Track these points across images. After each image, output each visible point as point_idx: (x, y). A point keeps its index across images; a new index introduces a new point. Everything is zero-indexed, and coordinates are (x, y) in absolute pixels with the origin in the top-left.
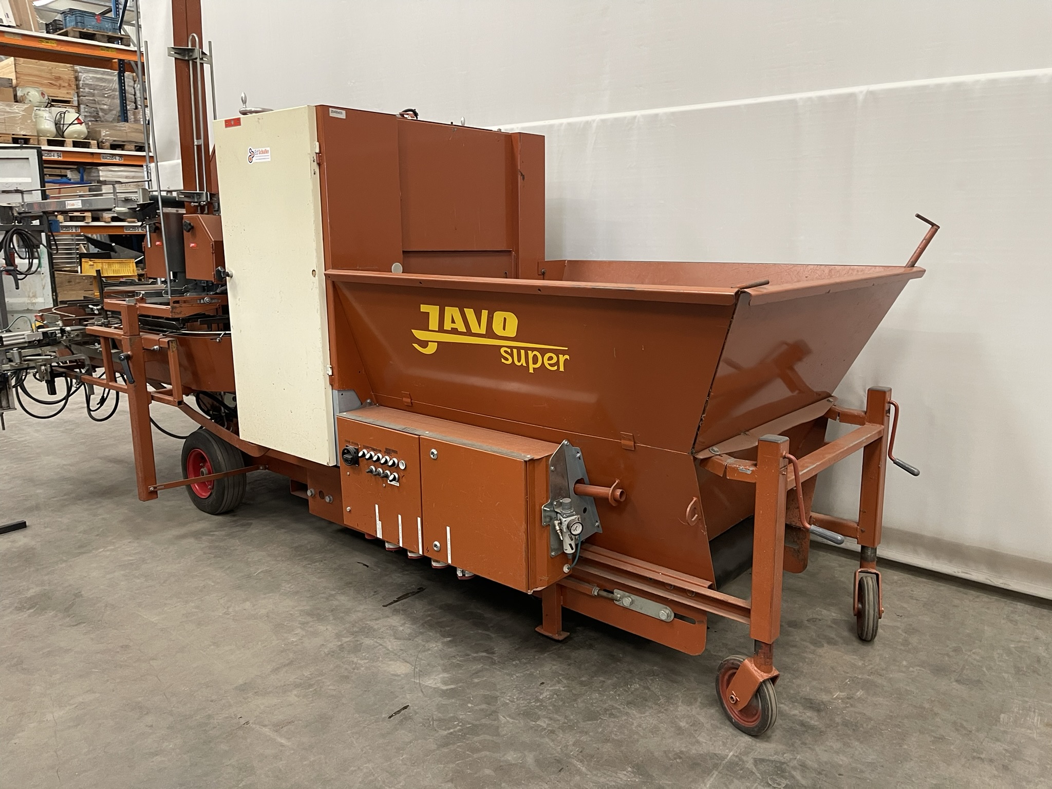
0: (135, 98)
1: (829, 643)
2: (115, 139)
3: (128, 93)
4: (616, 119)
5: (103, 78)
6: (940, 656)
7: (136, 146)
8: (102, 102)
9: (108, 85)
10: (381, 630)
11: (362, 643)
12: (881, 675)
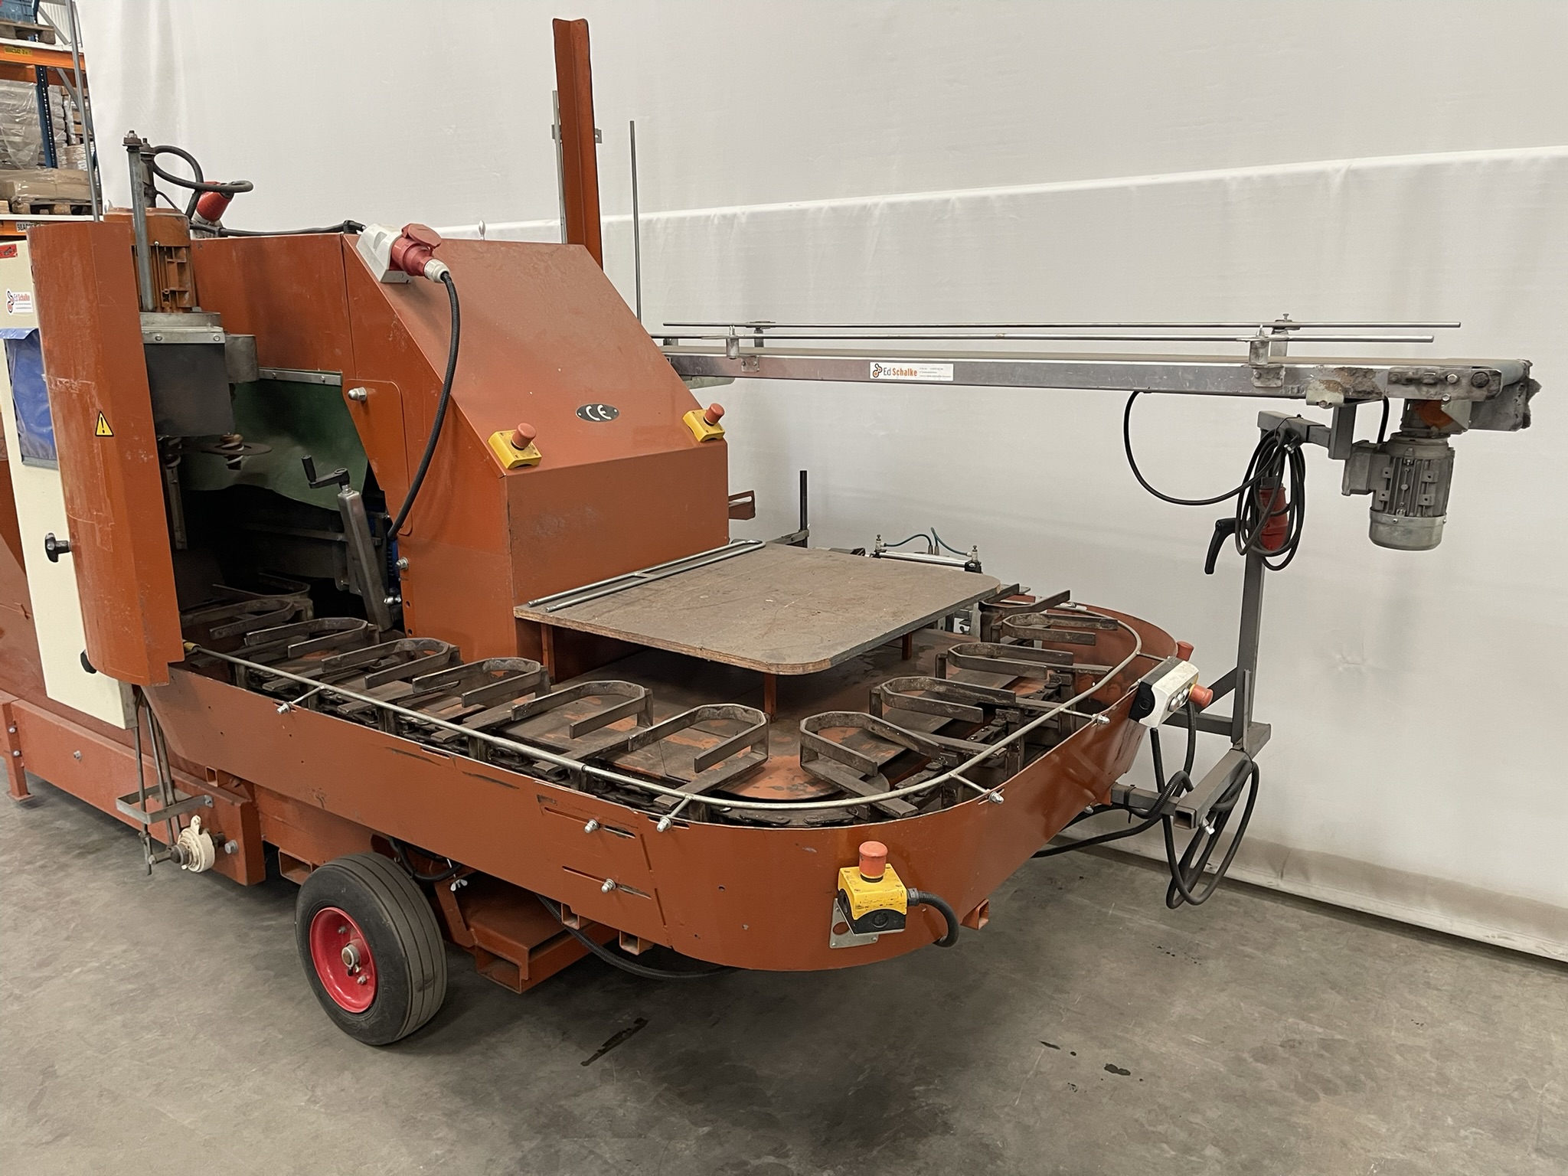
0: (66, 123)
1: (1327, 1091)
2: (38, 196)
3: (54, 115)
4: (914, 204)
5: (12, 93)
6: (1499, 1100)
7: (71, 206)
8: (12, 131)
9: (20, 103)
10: (588, 1118)
11: (559, 1150)
12: (1420, 1150)
